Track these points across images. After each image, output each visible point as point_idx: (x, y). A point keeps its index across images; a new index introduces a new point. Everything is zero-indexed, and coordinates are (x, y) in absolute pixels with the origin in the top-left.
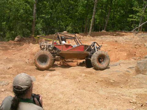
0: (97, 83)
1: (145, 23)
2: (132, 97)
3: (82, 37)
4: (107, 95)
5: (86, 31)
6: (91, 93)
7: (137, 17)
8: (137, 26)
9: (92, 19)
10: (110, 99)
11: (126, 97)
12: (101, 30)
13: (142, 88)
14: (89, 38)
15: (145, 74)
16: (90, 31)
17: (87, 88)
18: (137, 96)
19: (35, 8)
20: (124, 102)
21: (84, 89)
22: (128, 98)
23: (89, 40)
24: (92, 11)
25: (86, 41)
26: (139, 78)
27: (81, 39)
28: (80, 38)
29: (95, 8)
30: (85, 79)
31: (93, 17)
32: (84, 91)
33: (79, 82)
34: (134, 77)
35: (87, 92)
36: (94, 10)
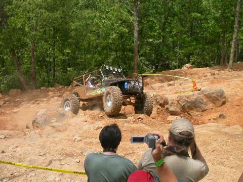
5: (224, 62)
6: (234, 170)
9: (234, 40)
14: (229, 73)
16: (231, 62)
19: (136, 29)
21: (221, 164)
23: (229, 77)
24: (232, 28)
27: (216, 76)
28: (214, 74)
29: (236, 22)
30: (223, 147)
31: (234, 36)
32: (222, 167)
33: (214, 151)
35: (227, 169)
36: (236, 25)
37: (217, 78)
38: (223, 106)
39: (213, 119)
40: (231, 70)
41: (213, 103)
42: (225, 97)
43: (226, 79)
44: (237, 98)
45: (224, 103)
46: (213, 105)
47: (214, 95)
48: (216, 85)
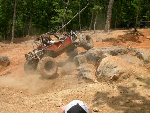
0: (22, 92)
1: (68, 23)
2: (58, 100)
3: (4, 45)
4: (33, 104)
6: (15, 105)
7: (59, 19)
8: (61, 28)
9: (14, 25)
10: (35, 108)
11: (52, 102)
12: (25, 35)
13: (68, 89)
14: (12, 45)
15: (71, 75)
16: (13, 38)
17: (11, 101)
18: (63, 98)
20: (50, 108)
21: (7, 102)
22: (54, 102)
23: (12, 47)
25: (9, 49)
26: (66, 80)
28: (3, 47)
29: (15, 13)
30: (8, 91)
32: (8, 104)
33: (3, 95)
34: (60, 79)
35: (11, 105)
36: (14, 15)
37: (5, 49)
38: (9, 66)
39: (3, 75)
40: (13, 43)
41: (2, 65)
42: (9, 60)
43: (11, 49)
44: (16, 60)
45: (9, 64)
46: (2, 66)
47: (2, 60)
48: (3, 53)
